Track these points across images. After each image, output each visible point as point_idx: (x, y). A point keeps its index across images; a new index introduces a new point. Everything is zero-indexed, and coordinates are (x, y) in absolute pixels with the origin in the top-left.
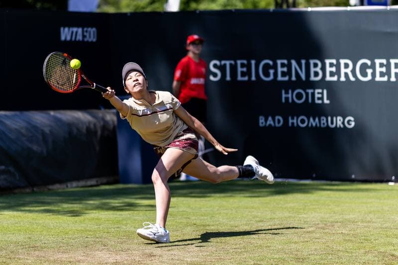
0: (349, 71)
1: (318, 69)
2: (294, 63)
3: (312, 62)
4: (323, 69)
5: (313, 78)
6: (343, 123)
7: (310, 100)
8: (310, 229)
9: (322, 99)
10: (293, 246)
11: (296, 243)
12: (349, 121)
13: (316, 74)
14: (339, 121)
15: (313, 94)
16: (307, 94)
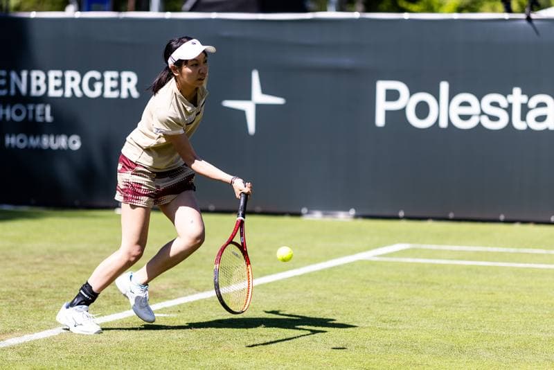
0: (75, 85)
1: (41, 83)
2: (14, 75)
3: (34, 74)
4: (47, 82)
5: (34, 92)
6: (67, 143)
7: (31, 116)
8: (38, 260)
9: (43, 115)
10: (22, 278)
11: (24, 275)
12: (74, 142)
13: (38, 88)
14: (62, 142)
15: (34, 111)
16: (28, 111)
